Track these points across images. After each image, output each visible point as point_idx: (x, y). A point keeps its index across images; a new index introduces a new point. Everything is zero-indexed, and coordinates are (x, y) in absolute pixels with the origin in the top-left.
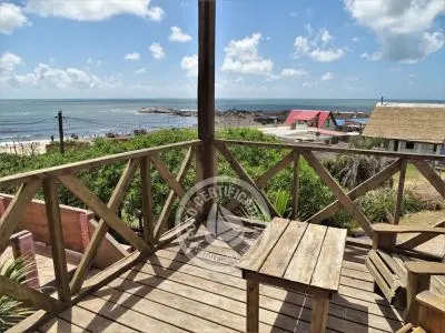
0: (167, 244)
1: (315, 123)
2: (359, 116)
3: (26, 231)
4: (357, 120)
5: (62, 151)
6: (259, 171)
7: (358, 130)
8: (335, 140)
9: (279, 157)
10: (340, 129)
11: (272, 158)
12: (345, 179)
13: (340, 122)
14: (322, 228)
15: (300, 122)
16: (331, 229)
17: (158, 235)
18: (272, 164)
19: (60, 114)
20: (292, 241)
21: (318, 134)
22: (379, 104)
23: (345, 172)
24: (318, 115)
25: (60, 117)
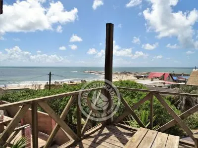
0: (88, 136)
1: (163, 78)
2: (184, 75)
3: (28, 125)
4: (183, 77)
5: (50, 89)
6: (135, 101)
7: (184, 82)
8: (173, 86)
9: (145, 94)
10: (175, 81)
11: (141, 95)
12: (179, 106)
13: (175, 78)
14: (165, 135)
15: (155, 78)
16: (170, 136)
17: (84, 132)
18: (141, 98)
19: (50, 73)
20: (149, 141)
21: (164, 83)
22: (194, 70)
23: (179, 102)
24: (164, 74)
25: (50, 74)
